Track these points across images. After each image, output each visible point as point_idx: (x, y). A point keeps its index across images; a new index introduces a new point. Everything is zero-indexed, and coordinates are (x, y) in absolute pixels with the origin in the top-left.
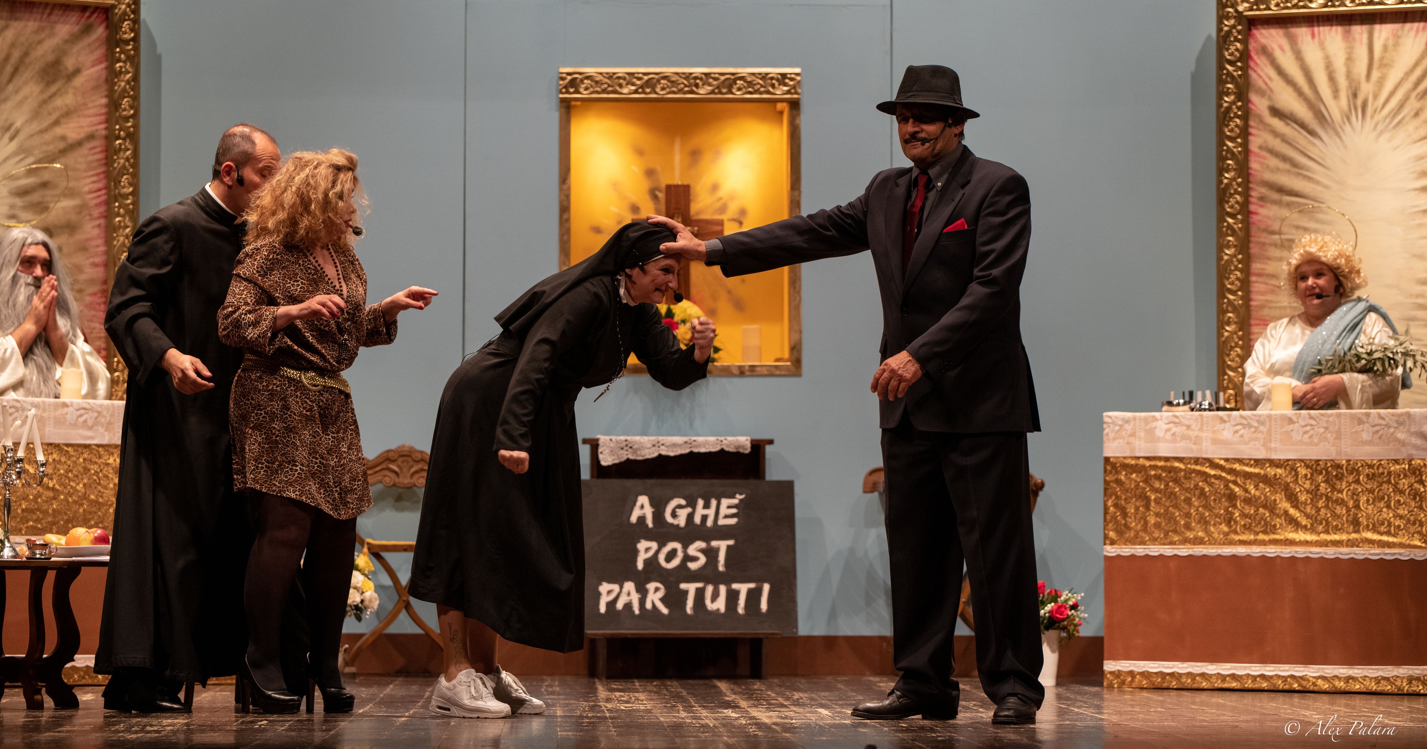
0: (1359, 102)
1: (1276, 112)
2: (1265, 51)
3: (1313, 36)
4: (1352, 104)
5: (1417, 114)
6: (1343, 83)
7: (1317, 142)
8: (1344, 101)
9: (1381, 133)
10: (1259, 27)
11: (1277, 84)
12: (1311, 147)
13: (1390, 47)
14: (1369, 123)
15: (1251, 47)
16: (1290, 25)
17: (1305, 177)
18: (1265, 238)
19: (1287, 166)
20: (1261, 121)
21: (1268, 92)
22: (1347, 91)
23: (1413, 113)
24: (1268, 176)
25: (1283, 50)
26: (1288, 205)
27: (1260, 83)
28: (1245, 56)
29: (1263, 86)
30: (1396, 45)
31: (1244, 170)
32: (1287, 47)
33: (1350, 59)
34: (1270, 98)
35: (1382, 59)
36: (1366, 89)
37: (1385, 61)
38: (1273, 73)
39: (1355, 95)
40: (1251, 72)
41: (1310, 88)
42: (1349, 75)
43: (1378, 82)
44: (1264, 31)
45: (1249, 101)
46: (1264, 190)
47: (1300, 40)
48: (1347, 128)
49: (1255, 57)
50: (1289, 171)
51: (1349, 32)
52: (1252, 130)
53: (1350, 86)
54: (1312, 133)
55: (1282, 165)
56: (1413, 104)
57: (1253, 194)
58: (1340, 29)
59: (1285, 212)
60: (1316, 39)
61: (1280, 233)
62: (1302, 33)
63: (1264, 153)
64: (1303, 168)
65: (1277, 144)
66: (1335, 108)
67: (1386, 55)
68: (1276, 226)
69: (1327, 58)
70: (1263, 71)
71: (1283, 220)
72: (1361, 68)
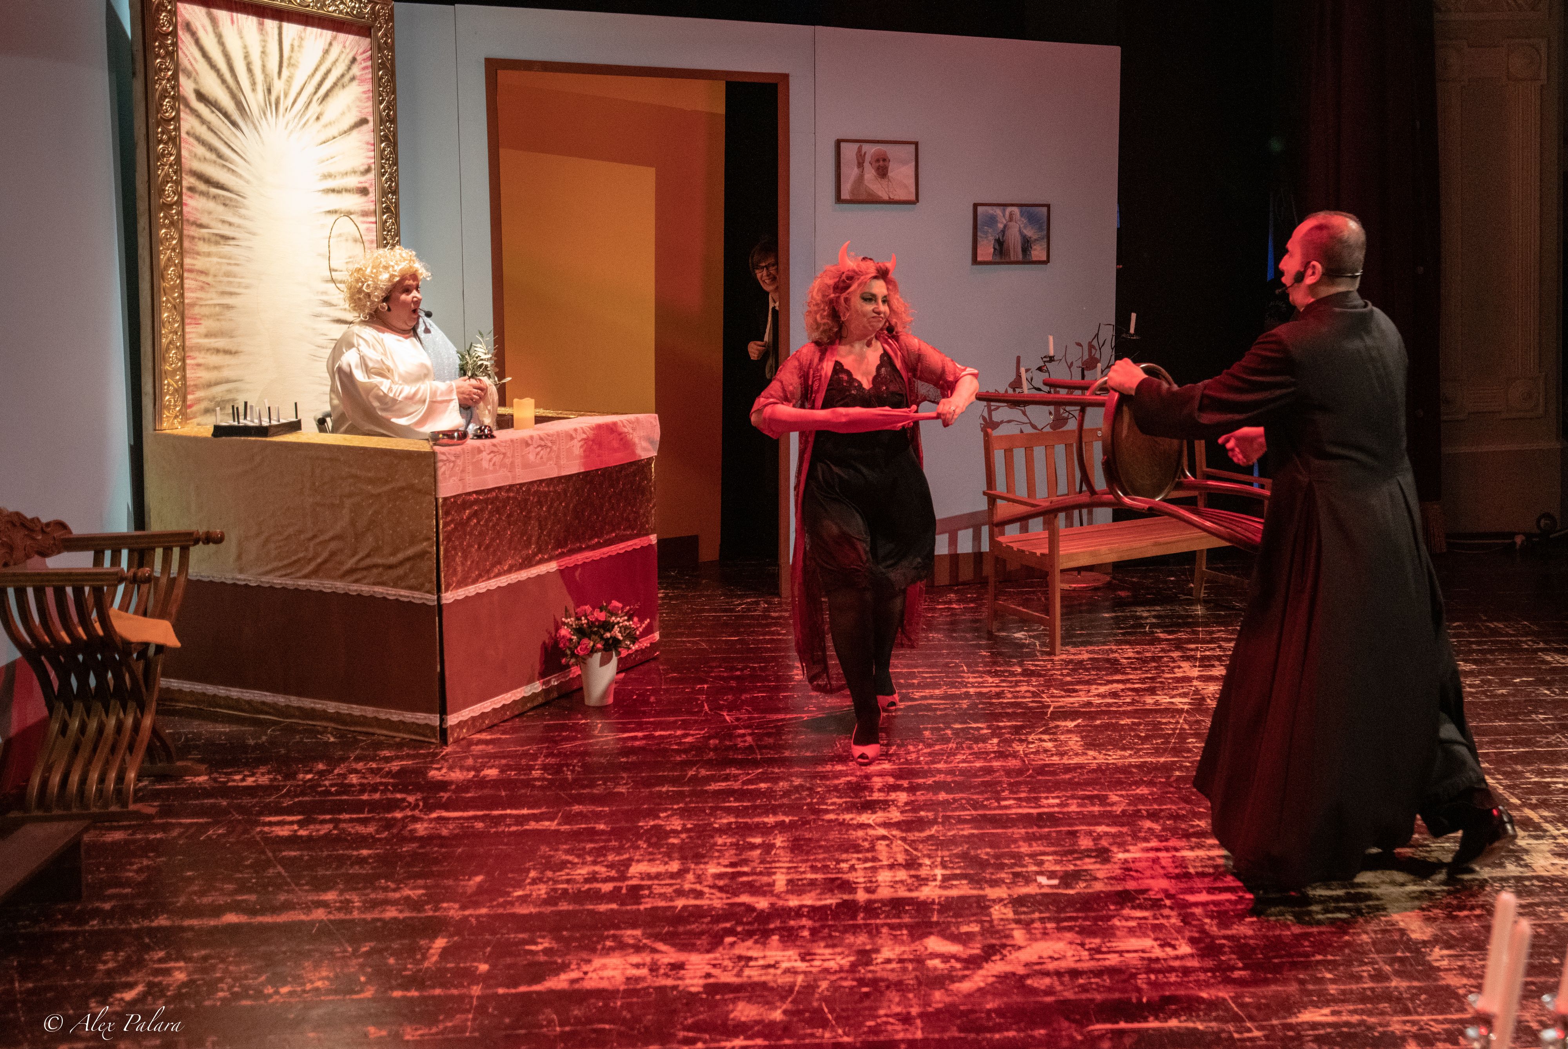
0: (273, 98)
1: (201, 96)
2: (189, 28)
3: (233, 22)
4: (267, 99)
5: (318, 118)
6: (259, 76)
7: (238, 133)
8: (260, 95)
9: (289, 134)
11: (201, 66)
12: (234, 140)
13: (296, 48)
14: (282, 121)
16: (211, 5)
17: (229, 169)
18: (194, 231)
19: (213, 157)
20: (187, 105)
21: (194, 74)
22: (263, 86)
23: (314, 117)
24: (197, 166)
25: (205, 30)
26: (215, 197)
27: (186, 62)
28: (170, 30)
29: (189, 67)
30: (300, 45)
31: (174, 155)
32: (210, 28)
33: (264, 53)
34: (196, 81)
35: (290, 58)
36: (278, 86)
38: (198, 54)
39: (269, 91)
40: (179, 49)
41: (232, 76)
42: (263, 68)
43: (287, 83)
44: (187, 6)
45: (177, 82)
46: (193, 180)
47: (221, 23)
48: (264, 122)
49: (181, 34)
50: (215, 162)
51: (262, 24)
52: (180, 114)
53: (265, 81)
54: (234, 124)
55: (209, 155)
56: (315, 108)
57: (184, 183)
58: (255, 19)
59: (211, 205)
60: (235, 25)
61: (207, 227)
62: (223, 16)
63: (191, 140)
64: (226, 160)
65: (202, 131)
66: (254, 100)
67: (294, 55)
68: (204, 220)
69: (245, 47)
70: (188, 52)
71: (210, 213)
72: (273, 62)
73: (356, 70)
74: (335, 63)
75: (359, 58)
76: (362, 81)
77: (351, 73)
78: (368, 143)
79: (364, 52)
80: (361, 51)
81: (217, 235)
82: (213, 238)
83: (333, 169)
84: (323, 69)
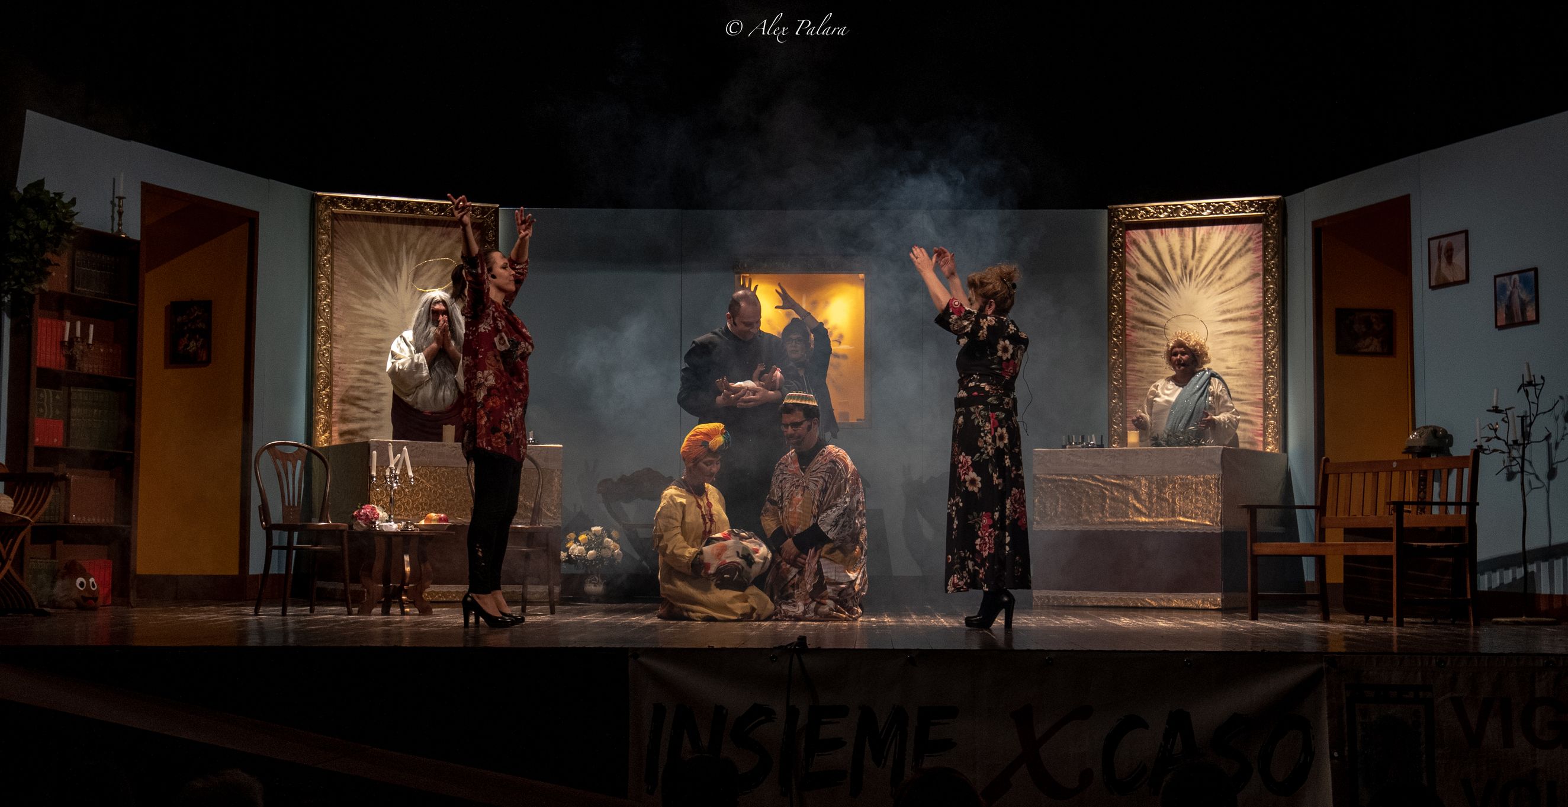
0: (1188, 271)
1: (1141, 277)
2: (1135, 242)
3: (1162, 234)
4: (1184, 272)
5: (1220, 278)
6: (1178, 260)
7: (1164, 294)
8: (1179, 271)
9: (1200, 289)
10: (1131, 228)
11: (1142, 261)
12: (1161, 298)
13: (1205, 240)
14: (1193, 284)
15: (1127, 240)
16: (1149, 228)
17: (1157, 314)
18: (1134, 349)
19: (1148, 308)
20: (1132, 282)
21: (1137, 266)
22: (1181, 265)
23: (1218, 277)
24: (1136, 314)
25: (1145, 242)
26: (1148, 330)
27: (1133, 261)
28: (1124, 245)
29: (1134, 263)
30: (1209, 238)
31: (1122, 310)
32: (1147, 240)
33: (1182, 247)
34: (1138, 270)
35: (1200, 246)
36: (1192, 264)
37: (1202, 248)
38: (1139, 255)
39: (1185, 267)
40: (1127, 254)
41: (1160, 263)
42: (1182, 255)
43: (1198, 260)
44: (1134, 231)
45: (1126, 271)
46: (1134, 322)
47: (1154, 236)
48: (1181, 286)
49: (1129, 246)
50: (1148, 311)
51: (1182, 231)
52: (1127, 288)
53: (1183, 262)
54: (1161, 289)
55: (1144, 308)
56: (1218, 272)
57: (1128, 324)
58: (1177, 229)
59: (1146, 335)
60: (1164, 236)
61: (1143, 346)
62: (1156, 232)
63: (1134, 301)
64: (1156, 309)
65: (1141, 295)
66: (1174, 275)
67: (1203, 244)
68: (1141, 343)
69: (1170, 246)
70: (1134, 254)
71: (1145, 339)
72: (1189, 251)
73: (1251, 245)
74: (1234, 244)
75: (1254, 237)
76: (1255, 250)
77: (1247, 247)
78: (1259, 288)
79: (1258, 233)
80: (1256, 232)
81: (1148, 350)
82: (1147, 353)
83: (1231, 307)
84: (1225, 248)
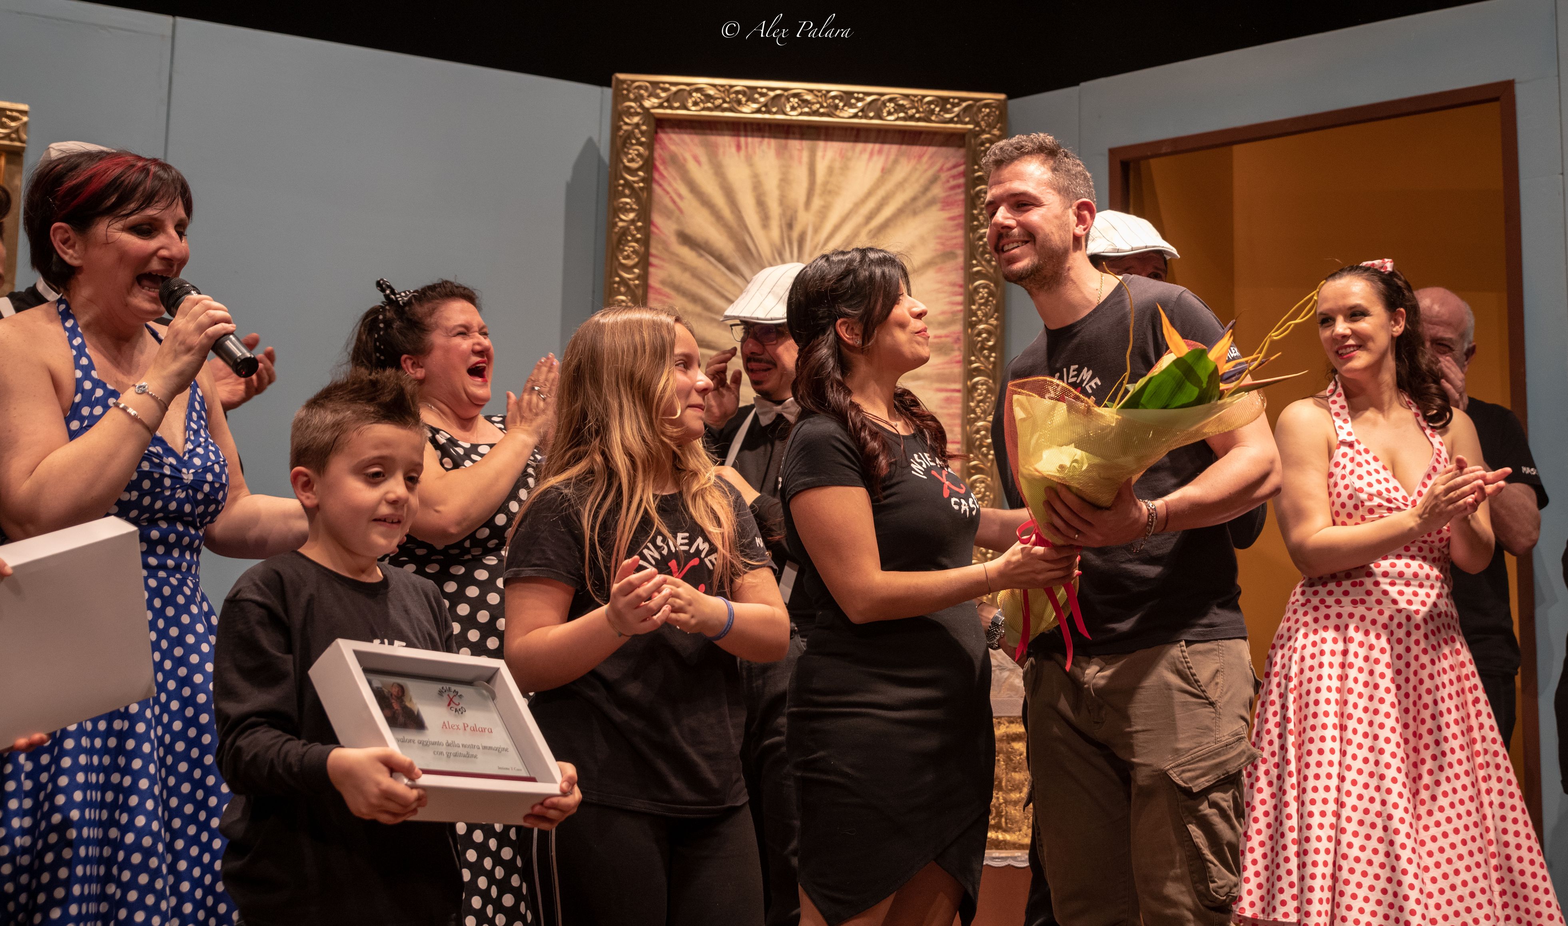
0: (795, 235)
1: (686, 239)
2: (675, 162)
3: (739, 147)
4: (785, 235)
6: (774, 208)
7: (738, 280)
8: (775, 232)
10: (668, 130)
11: (689, 203)
12: (730, 287)
13: (837, 171)
15: (656, 155)
16: (708, 131)
19: (698, 309)
20: (666, 249)
21: (677, 213)
22: (780, 220)
25: (698, 162)
27: (667, 201)
28: (649, 165)
29: (670, 205)
30: (845, 168)
32: (704, 159)
33: (785, 181)
34: (678, 221)
35: (826, 183)
36: (805, 219)
37: (829, 187)
38: (684, 190)
39: (790, 226)
40: (655, 187)
41: (732, 212)
42: (783, 199)
43: (820, 212)
44: (674, 136)
45: (652, 222)
47: (721, 150)
49: (661, 168)
50: (699, 316)
51: (785, 147)
52: (653, 260)
53: (783, 214)
54: (732, 269)
55: (691, 307)
58: (773, 142)
60: (743, 152)
62: (725, 142)
63: (667, 290)
65: (685, 280)
67: (832, 180)
69: (756, 177)
70: (670, 187)
72: (799, 192)
73: (938, 191)
74: (901, 185)
75: (944, 175)
76: (946, 204)
77: (929, 195)
78: (953, 284)
79: (955, 166)
80: (949, 165)
84: (881, 193)
